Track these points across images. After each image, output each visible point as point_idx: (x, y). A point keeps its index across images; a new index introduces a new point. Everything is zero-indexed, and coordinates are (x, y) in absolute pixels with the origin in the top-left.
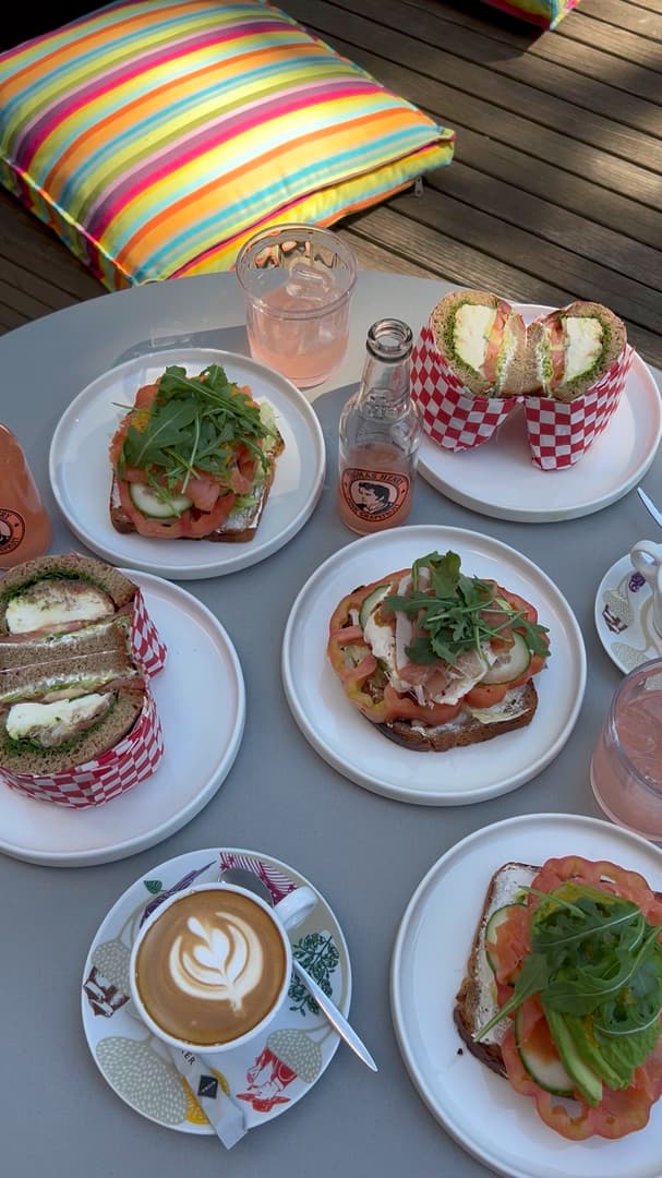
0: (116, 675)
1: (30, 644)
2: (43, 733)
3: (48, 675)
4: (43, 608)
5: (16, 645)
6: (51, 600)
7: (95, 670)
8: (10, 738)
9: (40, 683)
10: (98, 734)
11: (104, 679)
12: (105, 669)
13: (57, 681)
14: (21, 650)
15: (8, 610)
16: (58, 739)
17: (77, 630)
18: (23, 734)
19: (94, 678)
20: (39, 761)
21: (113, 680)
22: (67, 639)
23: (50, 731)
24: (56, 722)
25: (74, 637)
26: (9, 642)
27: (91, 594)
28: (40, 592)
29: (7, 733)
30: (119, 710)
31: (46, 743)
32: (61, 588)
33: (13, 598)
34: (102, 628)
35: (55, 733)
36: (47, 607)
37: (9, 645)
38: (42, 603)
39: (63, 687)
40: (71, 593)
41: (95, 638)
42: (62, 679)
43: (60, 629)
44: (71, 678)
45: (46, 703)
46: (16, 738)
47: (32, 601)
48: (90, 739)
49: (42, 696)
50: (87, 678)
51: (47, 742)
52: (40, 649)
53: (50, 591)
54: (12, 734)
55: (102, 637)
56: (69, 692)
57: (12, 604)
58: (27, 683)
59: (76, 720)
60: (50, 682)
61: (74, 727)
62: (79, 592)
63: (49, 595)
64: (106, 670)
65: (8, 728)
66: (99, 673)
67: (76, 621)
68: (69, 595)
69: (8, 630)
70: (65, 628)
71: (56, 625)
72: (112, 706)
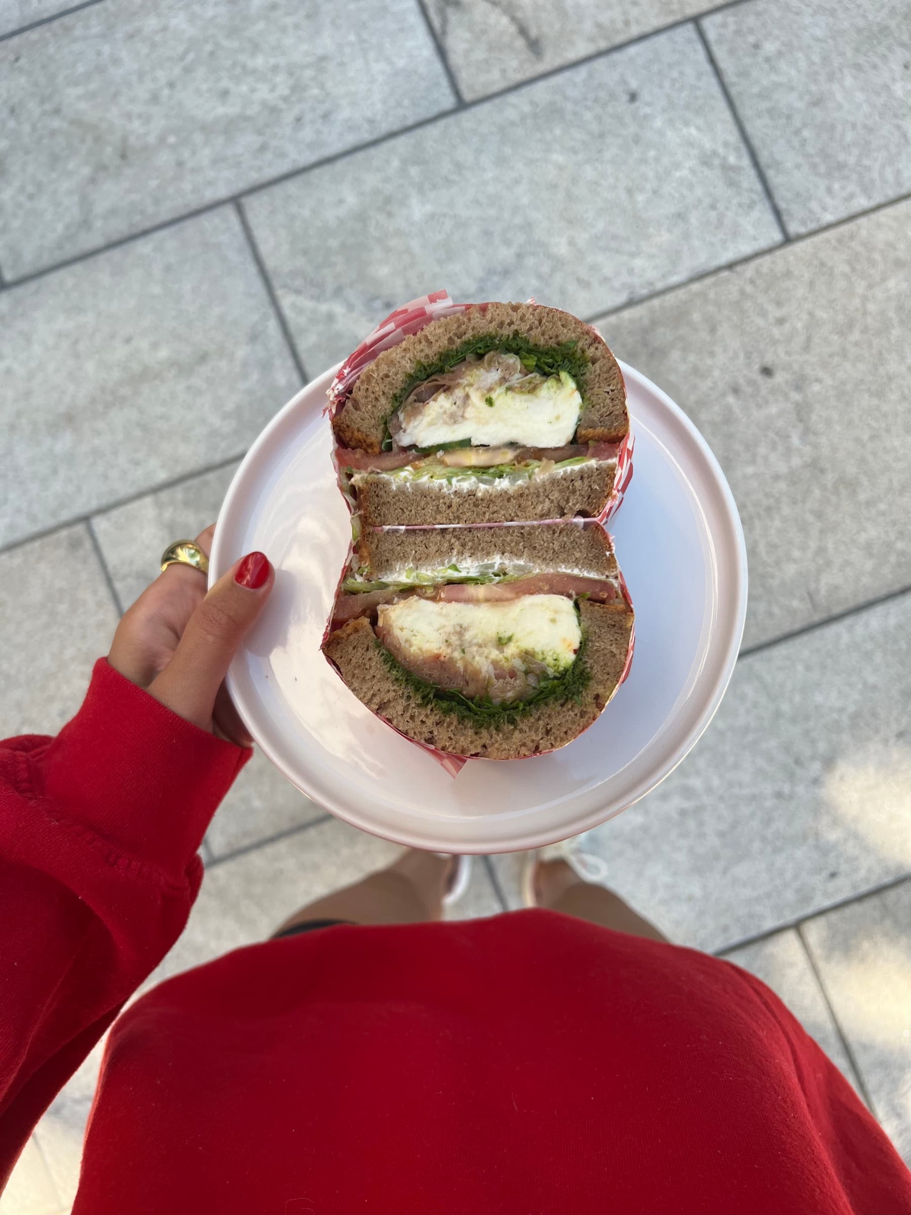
0: (385, 476)
1: (537, 569)
2: (516, 378)
3: (505, 497)
4: (510, 639)
5: (563, 569)
6: (495, 654)
7: (424, 494)
8: (574, 377)
9: (520, 482)
10: (420, 356)
11: (407, 473)
12: (403, 493)
13: (490, 483)
14: (554, 557)
15: (576, 645)
16: (490, 363)
17: (450, 582)
18: (551, 383)
19: (424, 479)
20: (524, 327)
21: (392, 469)
22: (469, 567)
23: (503, 380)
24: (494, 396)
25: (455, 568)
26: (576, 578)
27: (413, 649)
28: (513, 674)
29: (581, 388)
30: (383, 400)
31: (512, 359)
32: (471, 676)
33: (566, 670)
34: (401, 575)
35: (494, 376)
36: (501, 642)
37: (576, 572)
38: (511, 650)
39: (481, 470)
40: (452, 660)
41: (417, 560)
42: (482, 486)
43: (480, 591)
44: (466, 484)
45: (512, 445)
46: (564, 375)
47: (527, 656)
48: (435, 348)
49: (519, 459)
50: (436, 482)
51: (511, 361)
52: (519, 555)
53: (492, 671)
54: (571, 384)
55: (404, 558)
56: (473, 458)
57: (568, 658)
58: (544, 485)
59: (459, 393)
60: (503, 484)
61: (464, 381)
62: (437, 657)
63: (495, 663)
64: (402, 491)
65: (577, 398)
66: (416, 487)
67: (449, 601)
68: (457, 655)
69: (577, 606)
70: (471, 590)
71: (487, 600)
72: (394, 412)
